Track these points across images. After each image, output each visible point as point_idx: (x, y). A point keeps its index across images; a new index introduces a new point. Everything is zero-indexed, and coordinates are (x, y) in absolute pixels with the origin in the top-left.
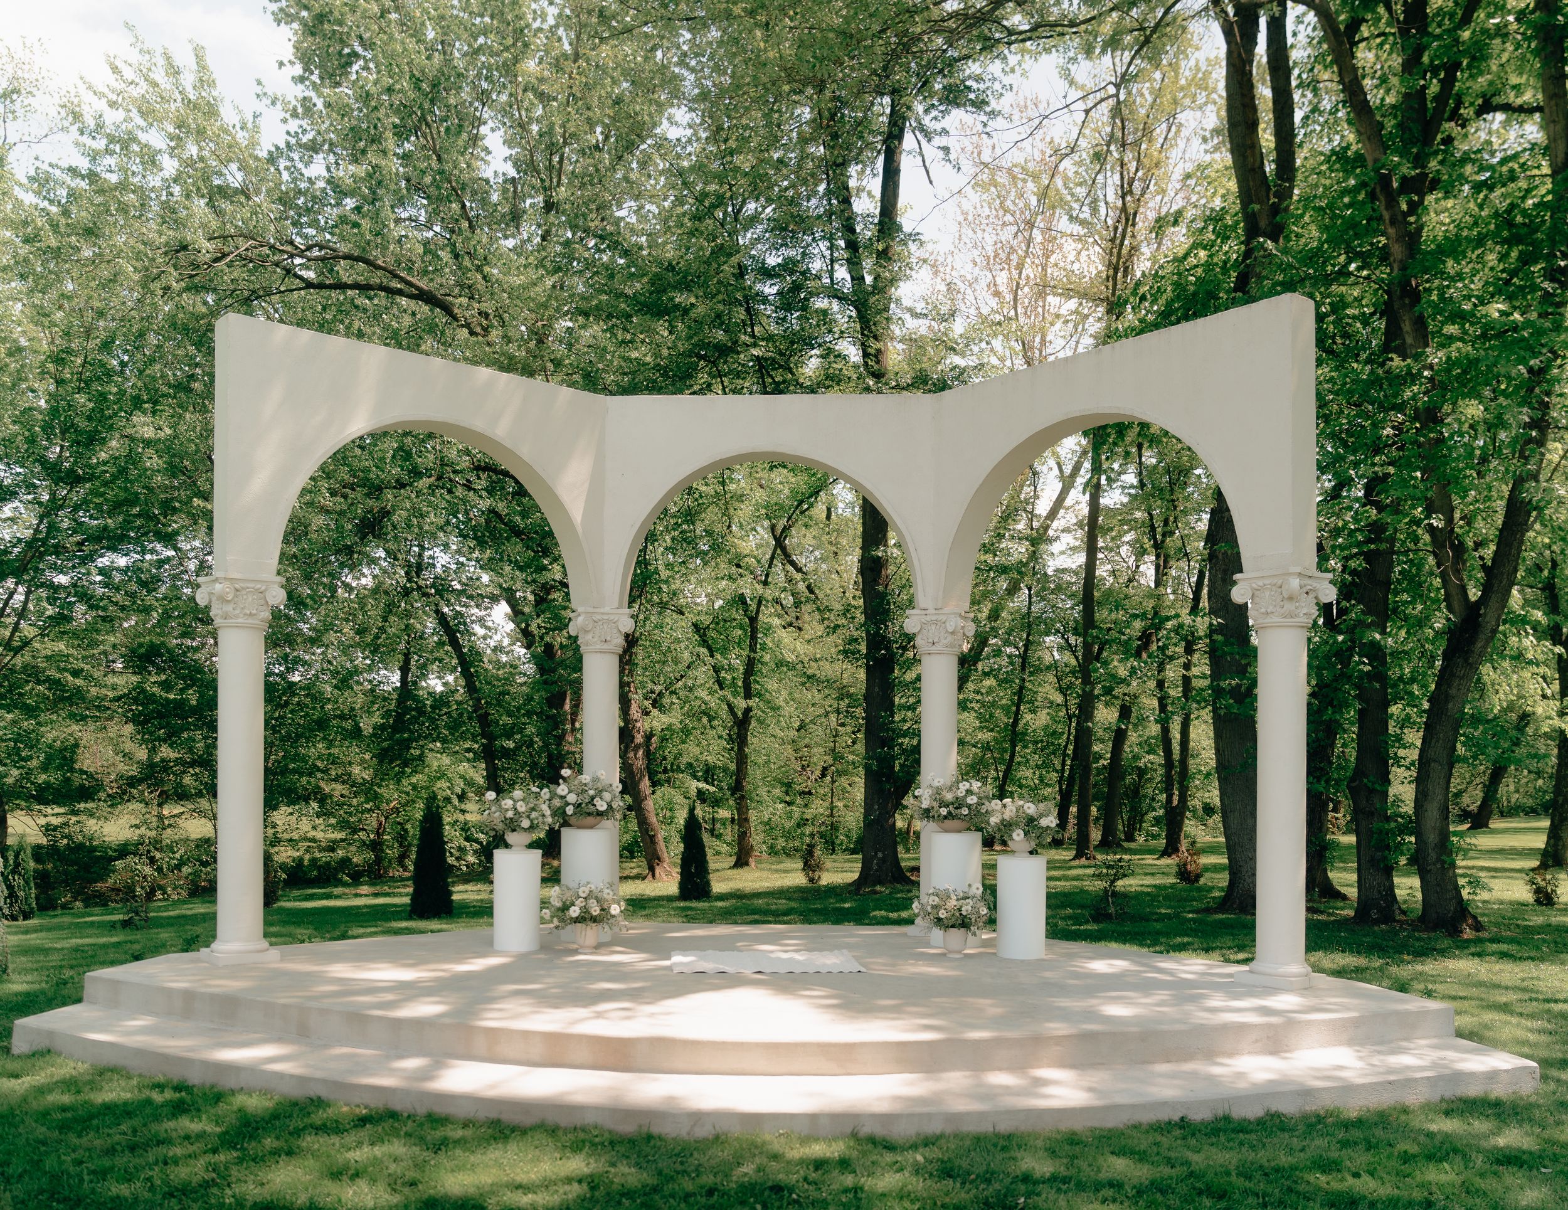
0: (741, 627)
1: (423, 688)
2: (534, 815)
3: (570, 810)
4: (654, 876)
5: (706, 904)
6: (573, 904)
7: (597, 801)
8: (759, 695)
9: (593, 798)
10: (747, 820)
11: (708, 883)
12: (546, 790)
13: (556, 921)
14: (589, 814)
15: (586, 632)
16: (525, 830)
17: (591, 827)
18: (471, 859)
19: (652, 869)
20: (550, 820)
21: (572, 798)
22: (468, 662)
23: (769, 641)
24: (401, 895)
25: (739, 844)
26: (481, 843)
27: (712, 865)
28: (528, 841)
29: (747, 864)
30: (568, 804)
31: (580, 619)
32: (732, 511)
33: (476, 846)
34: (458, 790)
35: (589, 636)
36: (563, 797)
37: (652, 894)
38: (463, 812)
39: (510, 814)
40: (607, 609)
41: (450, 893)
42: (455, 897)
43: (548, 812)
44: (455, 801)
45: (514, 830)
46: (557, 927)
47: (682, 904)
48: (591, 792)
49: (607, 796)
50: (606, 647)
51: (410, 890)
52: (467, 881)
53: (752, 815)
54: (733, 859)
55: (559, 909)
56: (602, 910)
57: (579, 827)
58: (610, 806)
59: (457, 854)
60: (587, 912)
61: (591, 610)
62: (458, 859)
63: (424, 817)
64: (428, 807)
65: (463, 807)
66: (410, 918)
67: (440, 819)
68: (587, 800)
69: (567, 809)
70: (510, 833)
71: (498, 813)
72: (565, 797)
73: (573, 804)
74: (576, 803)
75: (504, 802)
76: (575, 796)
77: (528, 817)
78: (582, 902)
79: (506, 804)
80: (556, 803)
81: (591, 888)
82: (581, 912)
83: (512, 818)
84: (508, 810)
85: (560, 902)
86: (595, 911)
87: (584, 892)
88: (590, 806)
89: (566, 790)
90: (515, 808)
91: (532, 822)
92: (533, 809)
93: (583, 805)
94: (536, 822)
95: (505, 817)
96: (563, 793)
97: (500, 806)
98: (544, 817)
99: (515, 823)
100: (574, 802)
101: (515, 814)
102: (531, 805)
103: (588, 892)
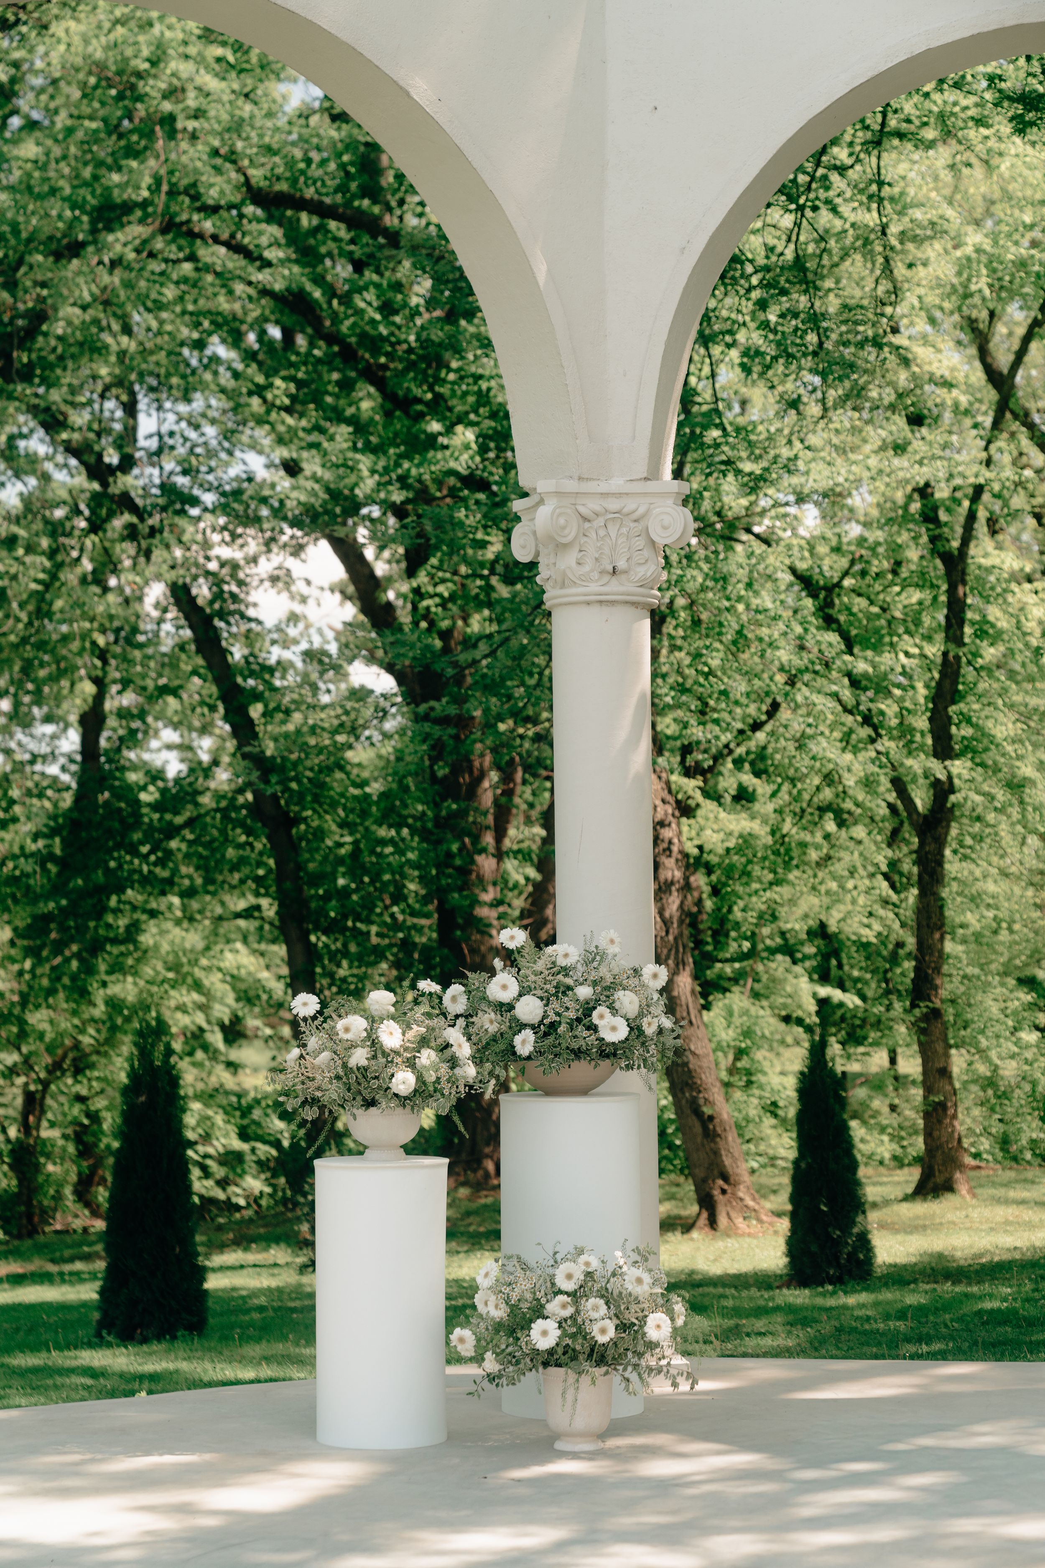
0: (922, 581)
1: (134, 768)
2: (427, 1057)
3: (525, 1042)
4: (713, 1223)
5: (864, 1297)
6: (539, 1312)
7: (602, 1018)
8: (969, 749)
9: (588, 1009)
10: (945, 1073)
11: (864, 1242)
12: (456, 989)
13: (491, 1364)
14: (578, 1054)
15: (562, 547)
16: (403, 1101)
17: (584, 1091)
18: (255, 1184)
19: (707, 1203)
20: (470, 1071)
22: (236, 693)
23: (994, 613)
24: (77, 1278)
25: (928, 1134)
26: (276, 1144)
27: (871, 1192)
28: (408, 1134)
29: (948, 1187)
30: (519, 1026)
31: (544, 513)
32: (900, 270)
33: (265, 1150)
34: (222, 1012)
35: (568, 561)
36: (505, 1008)
37: (716, 1270)
38: (233, 1066)
39: (359, 1057)
40: (617, 483)
41: (200, 1273)
42: (213, 1283)
43: (464, 1050)
44: (216, 1039)
45: (370, 1103)
46: (491, 1378)
47: (799, 1297)
48: (584, 992)
49: (627, 1002)
50: (616, 587)
51: (101, 1265)
52: (243, 1241)
53: (958, 1061)
54: (913, 1175)
55: (498, 1326)
56: (623, 1327)
57: (550, 1092)
58: (635, 1029)
59: (219, 1172)
60: (581, 1333)
61: (571, 486)
62: (223, 1183)
63: (133, 1075)
64: (144, 1052)
65: (234, 1055)
66: (97, 1341)
67: (174, 1081)
68: (572, 1014)
69: (518, 1040)
70: (359, 1112)
71: (326, 1055)
72: (510, 1007)
73: (532, 1027)
74: (541, 1022)
75: (340, 1025)
76: (539, 1003)
77: (411, 1063)
78: (564, 1306)
79: (347, 1030)
80: (487, 1025)
81: (587, 1264)
82: (565, 1334)
83: (366, 1069)
84: (353, 1046)
85: (503, 1306)
86: (603, 1331)
87: (569, 1277)
88: (581, 1031)
89: (514, 989)
90: (372, 1041)
91: (420, 1079)
92: (423, 1042)
93: (562, 1029)
94: (431, 1077)
95: (345, 1065)
96: (506, 996)
97: (332, 1035)
98: (453, 1062)
99: (375, 1084)
100: (536, 1020)
101: (374, 1057)
102: (417, 1030)
103: (579, 1276)
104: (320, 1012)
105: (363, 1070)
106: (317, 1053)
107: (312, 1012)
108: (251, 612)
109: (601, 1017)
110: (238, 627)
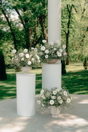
2: (33, 59)
3: (47, 57)
9: (56, 52)
14: (54, 58)
16: (29, 66)
17: (54, 63)
21: (47, 52)
22: (10, 24)
29: (68, 64)
30: (45, 54)
34: (9, 50)
36: (43, 51)
39: (23, 59)
43: (38, 58)
45: (24, 66)
48: (55, 49)
49: (61, 50)
57: (49, 63)
60: (57, 102)
68: (53, 52)
69: (46, 56)
70: (23, 67)
71: (17, 59)
72: (44, 51)
73: (47, 54)
74: (49, 53)
75: (20, 54)
76: (48, 51)
77: (31, 60)
78: (54, 97)
79: (21, 55)
80: (41, 54)
81: (57, 90)
82: (55, 102)
83: (24, 61)
84: (22, 57)
85: (45, 97)
86: (61, 102)
87: (55, 93)
88: (55, 55)
89: (45, 49)
90: (25, 57)
91: (32, 62)
92: (32, 57)
93: (52, 54)
94: (33, 62)
95: (20, 60)
96: (43, 50)
97: (19, 56)
98: (37, 60)
99: (25, 63)
100: (48, 53)
101: (25, 59)
102: (31, 55)
103: (56, 92)
104: (17, 52)
105: (23, 61)
106: (16, 58)
107: (15, 52)
108: (11, 17)
109: (58, 53)
110: (10, 18)
